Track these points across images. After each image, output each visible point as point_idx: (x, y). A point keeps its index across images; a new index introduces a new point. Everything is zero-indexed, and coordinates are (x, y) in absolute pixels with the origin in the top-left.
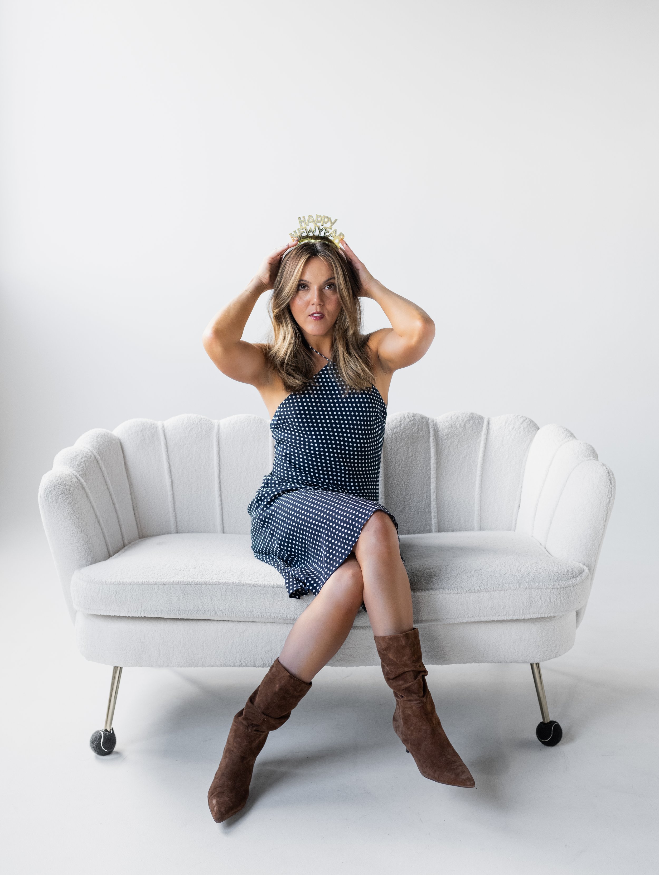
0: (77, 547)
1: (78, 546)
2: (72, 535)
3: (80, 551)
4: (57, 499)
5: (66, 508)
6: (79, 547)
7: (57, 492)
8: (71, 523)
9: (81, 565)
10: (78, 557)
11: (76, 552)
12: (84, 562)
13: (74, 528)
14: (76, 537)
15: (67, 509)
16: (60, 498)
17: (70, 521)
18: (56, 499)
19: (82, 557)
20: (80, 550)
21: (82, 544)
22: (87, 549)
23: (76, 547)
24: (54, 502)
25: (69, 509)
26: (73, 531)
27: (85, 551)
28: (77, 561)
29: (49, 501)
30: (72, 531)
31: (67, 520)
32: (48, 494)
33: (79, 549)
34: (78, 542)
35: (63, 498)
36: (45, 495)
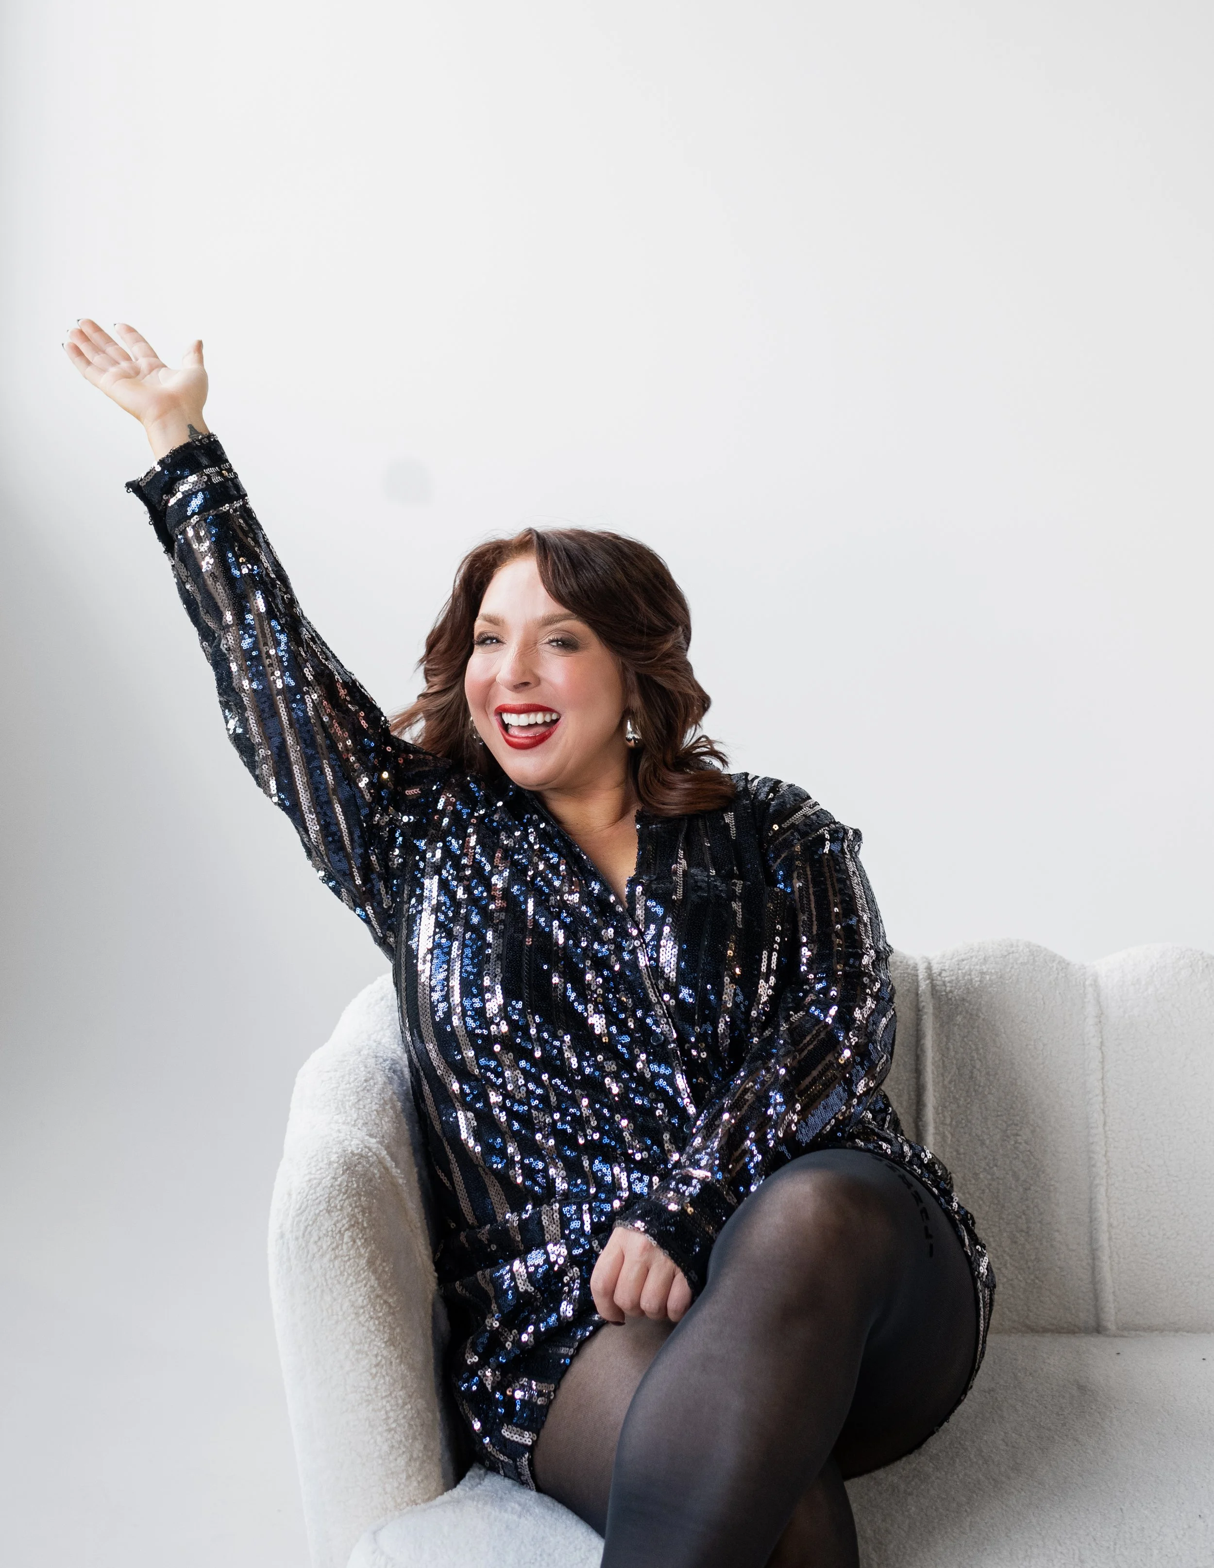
0: (387, 1413)
1: (388, 1408)
2: (374, 1371)
3: (394, 1425)
4: (337, 1247)
5: (363, 1276)
6: (391, 1414)
7: (338, 1221)
8: (373, 1329)
9: (392, 1473)
10: (385, 1448)
11: (380, 1429)
12: (403, 1463)
13: (383, 1345)
14: (384, 1376)
15: (364, 1282)
16: (345, 1240)
17: (371, 1323)
18: (334, 1245)
19: (397, 1445)
20: (395, 1421)
21: (400, 1402)
22: (412, 1417)
23: (383, 1412)
24: (326, 1259)
25: (369, 1280)
26: (379, 1358)
27: (407, 1425)
28: (380, 1462)
29: (308, 1252)
30: (376, 1356)
31: (362, 1319)
32: (309, 1228)
33: (391, 1420)
34: (391, 1394)
35: (354, 1242)
36: (301, 1233)
